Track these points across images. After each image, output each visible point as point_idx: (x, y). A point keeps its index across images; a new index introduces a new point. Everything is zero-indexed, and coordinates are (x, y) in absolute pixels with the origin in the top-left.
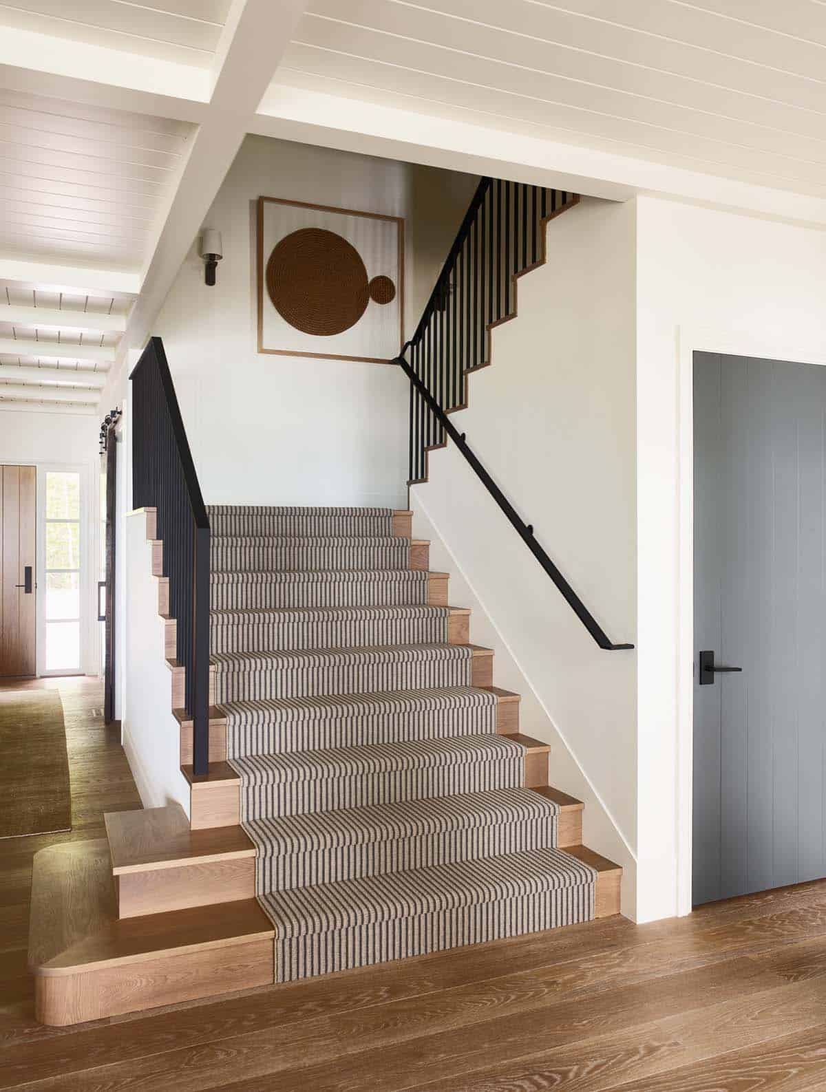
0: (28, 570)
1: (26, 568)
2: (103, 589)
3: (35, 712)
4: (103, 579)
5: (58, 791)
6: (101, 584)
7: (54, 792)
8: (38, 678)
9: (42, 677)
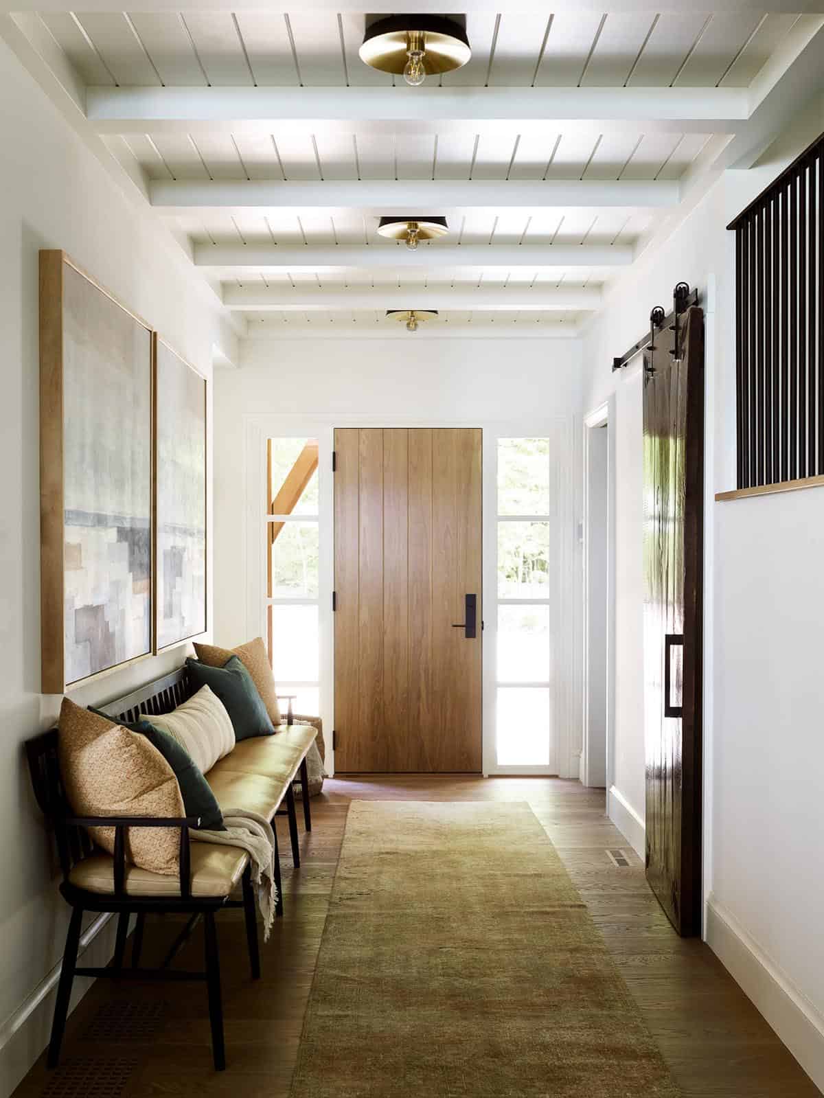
0: (470, 600)
1: (466, 595)
6: (670, 639)
7: (630, 1053)
8: (486, 778)
9: (491, 777)
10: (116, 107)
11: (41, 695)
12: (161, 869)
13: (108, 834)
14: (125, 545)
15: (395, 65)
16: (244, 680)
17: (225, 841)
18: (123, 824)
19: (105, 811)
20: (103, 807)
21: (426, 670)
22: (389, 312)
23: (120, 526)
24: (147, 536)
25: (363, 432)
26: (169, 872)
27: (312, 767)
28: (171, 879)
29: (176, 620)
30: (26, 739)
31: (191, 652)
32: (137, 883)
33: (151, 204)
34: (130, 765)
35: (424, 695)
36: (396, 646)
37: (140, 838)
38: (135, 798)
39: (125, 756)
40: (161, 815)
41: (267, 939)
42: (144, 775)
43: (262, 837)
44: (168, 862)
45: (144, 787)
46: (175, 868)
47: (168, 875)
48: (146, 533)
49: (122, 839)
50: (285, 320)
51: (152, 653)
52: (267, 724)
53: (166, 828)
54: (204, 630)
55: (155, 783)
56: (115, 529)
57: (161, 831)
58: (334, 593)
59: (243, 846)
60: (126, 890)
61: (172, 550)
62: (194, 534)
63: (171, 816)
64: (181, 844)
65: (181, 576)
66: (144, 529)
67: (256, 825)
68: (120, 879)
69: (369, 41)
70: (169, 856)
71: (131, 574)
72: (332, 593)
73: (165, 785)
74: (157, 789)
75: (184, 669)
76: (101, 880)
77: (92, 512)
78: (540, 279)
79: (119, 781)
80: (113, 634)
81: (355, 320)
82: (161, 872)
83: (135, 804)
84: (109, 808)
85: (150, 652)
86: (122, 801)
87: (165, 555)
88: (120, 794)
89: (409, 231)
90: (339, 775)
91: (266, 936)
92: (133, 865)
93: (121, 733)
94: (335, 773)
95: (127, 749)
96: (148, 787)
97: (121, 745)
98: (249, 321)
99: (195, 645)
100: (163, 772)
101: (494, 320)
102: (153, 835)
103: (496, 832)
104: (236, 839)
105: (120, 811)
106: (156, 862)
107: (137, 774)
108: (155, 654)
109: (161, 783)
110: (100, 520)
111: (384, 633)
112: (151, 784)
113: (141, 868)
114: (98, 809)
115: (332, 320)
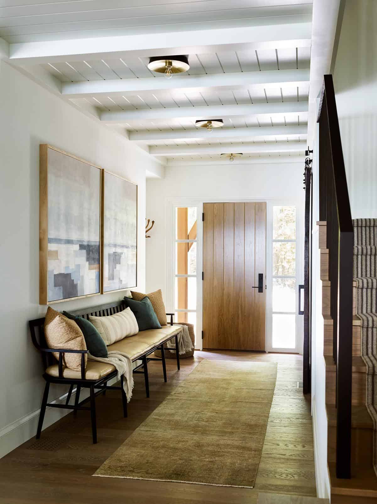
0: (261, 276)
1: (259, 274)
2: (302, 290)
3: (257, 379)
4: (303, 284)
5: (253, 449)
6: (301, 287)
7: (249, 449)
8: (267, 353)
9: (269, 353)
10: (71, 90)
11: (39, 305)
12: (75, 369)
13: (57, 355)
14: (84, 252)
15: (162, 71)
16: (147, 306)
17: (106, 362)
18: (62, 352)
19: (56, 346)
20: (55, 345)
21: (241, 306)
22: (222, 154)
23: (81, 244)
24: (98, 248)
25: (215, 204)
26: (78, 370)
27: (187, 344)
28: (78, 372)
29: (116, 281)
30: (29, 320)
31: (129, 295)
32: (67, 374)
33: (100, 120)
34: (63, 330)
35: (240, 316)
36: (229, 295)
37: (68, 357)
38: (66, 342)
39: (61, 327)
40: (75, 349)
41: (129, 402)
42: (69, 334)
43: (123, 362)
44: (78, 366)
45: (69, 339)
46: (80, 369)
47: (78, 371)
48: (97, 247)
49: (62, 357)
50: (183, 159)
51: (100, 293)
52: (157, 324)
53: (77, 353)
54: (135, 286)
55: (73, 337)
56: (78, 245)
57: (75, 355)
58: (203, 273)
59: (113, 364)
60: (63, 376)
61: (114, 254)
62: (129, 247)
63: (79, 350)
64: (82, 360)
65: (120, 264)
66: (96, 245)
67: (122, 357)
68: (61, 372)
69: (151, 63)
70: (78, 364)
71: (88, 262)
72: (202, 273)
73: (78, 338)
74: (74, 339)
75: (123, 301)
76: (54, 372)
77: (65, 238)
78: (289, 139)
79: (60, 336)
80: (77, 285)
81: (211, 158)
82: (75, 370)
83: (66, 344)
84: (57, 346)
85: (99, 293)
86: (61, 343)
87: (109, 255)
88: (60, 341)
89: (208, 124)
90: (204, 349)
91: (128, 401)
92: (66, 367)
93: (59, 318)
94: (203, 348)
95: (62, 324)
96: (70, 339)
97: (59, 322)
98: (168, 160)
99: (131, 292)
100: (77, 333)
101: (270, 156)
102: (73, 356)
103: (255, 373)
104: (111, 361)
105: (61, 347)
106: (74, 366)
107: (66, 333)
108: (102, 293)
109: (77, 337)
110: (69, 242)
111: (224, 290)
112: (71, 337)
113: (69, 368)
114: (54, 346)
115: (201, 158)
